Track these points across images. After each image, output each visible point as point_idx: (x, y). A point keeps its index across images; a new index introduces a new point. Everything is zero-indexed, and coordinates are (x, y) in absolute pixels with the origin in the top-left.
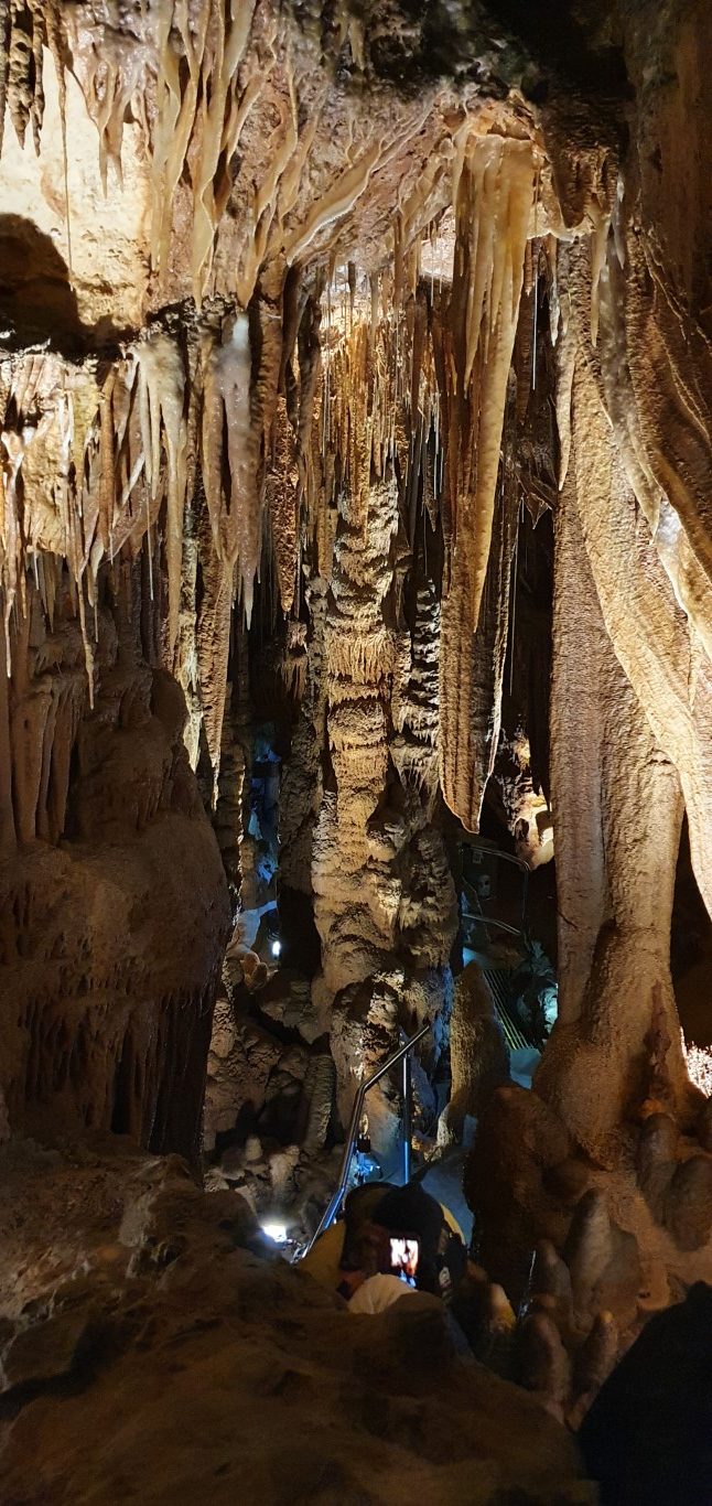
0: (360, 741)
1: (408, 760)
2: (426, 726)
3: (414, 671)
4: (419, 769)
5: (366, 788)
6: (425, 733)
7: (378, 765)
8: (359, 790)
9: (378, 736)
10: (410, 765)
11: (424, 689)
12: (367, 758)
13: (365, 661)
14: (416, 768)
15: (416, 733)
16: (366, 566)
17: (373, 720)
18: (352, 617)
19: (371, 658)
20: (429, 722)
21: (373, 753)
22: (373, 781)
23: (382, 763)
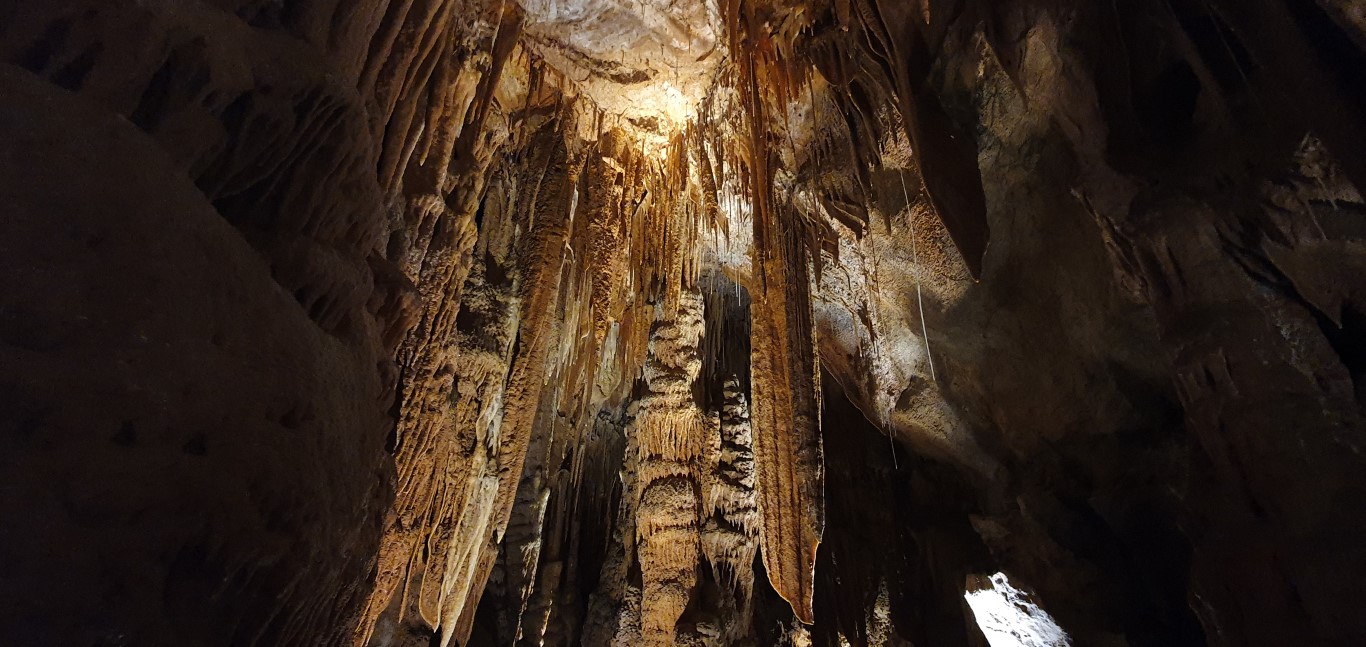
0: (669, 521)
1: (721, 550)
2: (739, 510)
3: (724, 450)
4: (732, 561)
5: (675, 580)
6: (738, 518)
7: (689, 553)
8: (667, 582)
9: (689, 518)
10: (723, 557)
11: (734, 469)
12: (677, 542)
13: (676, 438)
14: (730, 560)
15: (728, 518)
16: (678, 351)
17: (683, 498)
18: (663, 394)
19: (682, 434)
20: (741, 506)
21: (683, 535)
22: (683, 572)
23: (692, 551)
